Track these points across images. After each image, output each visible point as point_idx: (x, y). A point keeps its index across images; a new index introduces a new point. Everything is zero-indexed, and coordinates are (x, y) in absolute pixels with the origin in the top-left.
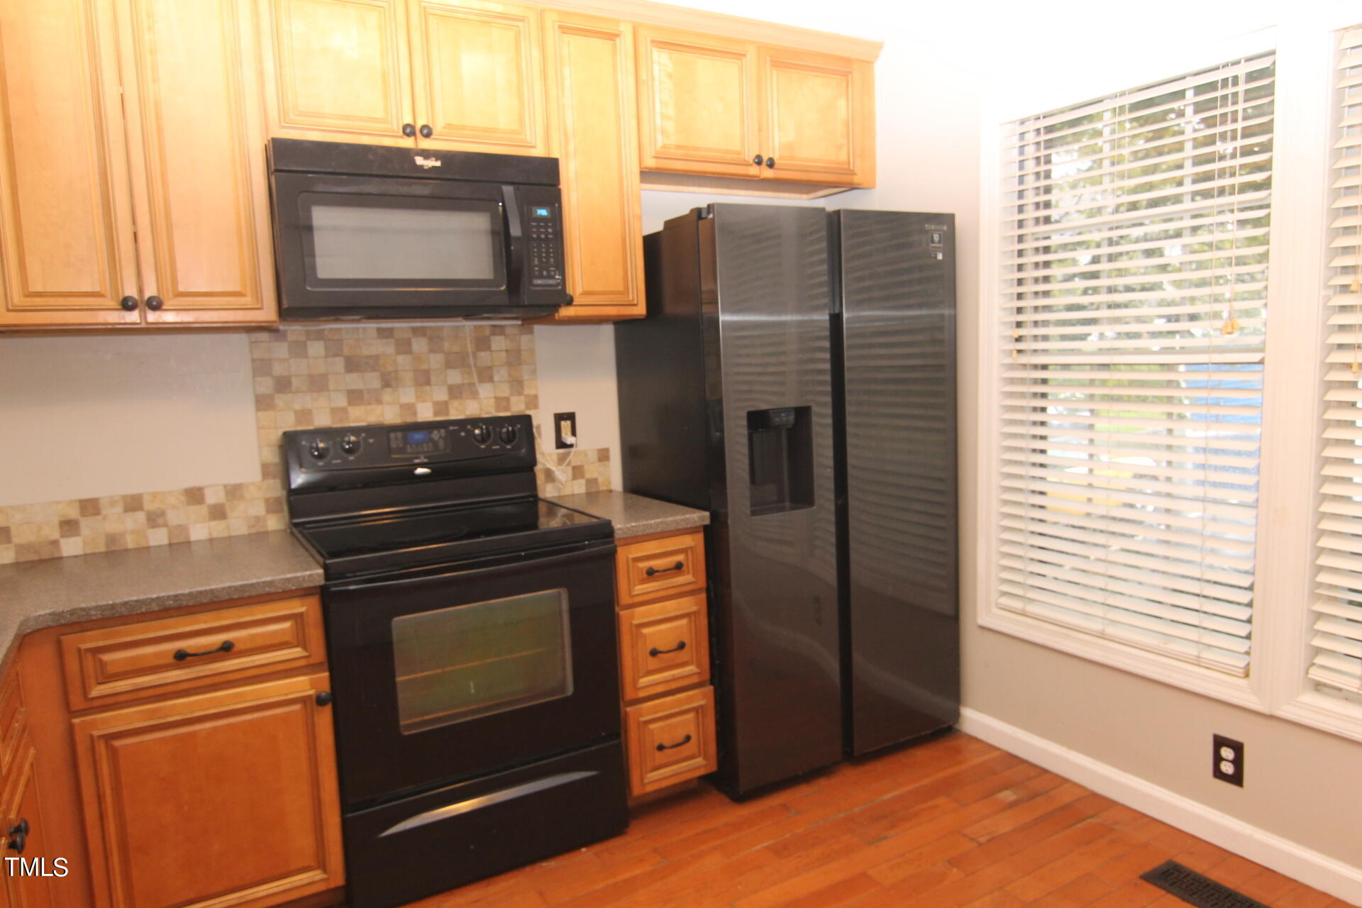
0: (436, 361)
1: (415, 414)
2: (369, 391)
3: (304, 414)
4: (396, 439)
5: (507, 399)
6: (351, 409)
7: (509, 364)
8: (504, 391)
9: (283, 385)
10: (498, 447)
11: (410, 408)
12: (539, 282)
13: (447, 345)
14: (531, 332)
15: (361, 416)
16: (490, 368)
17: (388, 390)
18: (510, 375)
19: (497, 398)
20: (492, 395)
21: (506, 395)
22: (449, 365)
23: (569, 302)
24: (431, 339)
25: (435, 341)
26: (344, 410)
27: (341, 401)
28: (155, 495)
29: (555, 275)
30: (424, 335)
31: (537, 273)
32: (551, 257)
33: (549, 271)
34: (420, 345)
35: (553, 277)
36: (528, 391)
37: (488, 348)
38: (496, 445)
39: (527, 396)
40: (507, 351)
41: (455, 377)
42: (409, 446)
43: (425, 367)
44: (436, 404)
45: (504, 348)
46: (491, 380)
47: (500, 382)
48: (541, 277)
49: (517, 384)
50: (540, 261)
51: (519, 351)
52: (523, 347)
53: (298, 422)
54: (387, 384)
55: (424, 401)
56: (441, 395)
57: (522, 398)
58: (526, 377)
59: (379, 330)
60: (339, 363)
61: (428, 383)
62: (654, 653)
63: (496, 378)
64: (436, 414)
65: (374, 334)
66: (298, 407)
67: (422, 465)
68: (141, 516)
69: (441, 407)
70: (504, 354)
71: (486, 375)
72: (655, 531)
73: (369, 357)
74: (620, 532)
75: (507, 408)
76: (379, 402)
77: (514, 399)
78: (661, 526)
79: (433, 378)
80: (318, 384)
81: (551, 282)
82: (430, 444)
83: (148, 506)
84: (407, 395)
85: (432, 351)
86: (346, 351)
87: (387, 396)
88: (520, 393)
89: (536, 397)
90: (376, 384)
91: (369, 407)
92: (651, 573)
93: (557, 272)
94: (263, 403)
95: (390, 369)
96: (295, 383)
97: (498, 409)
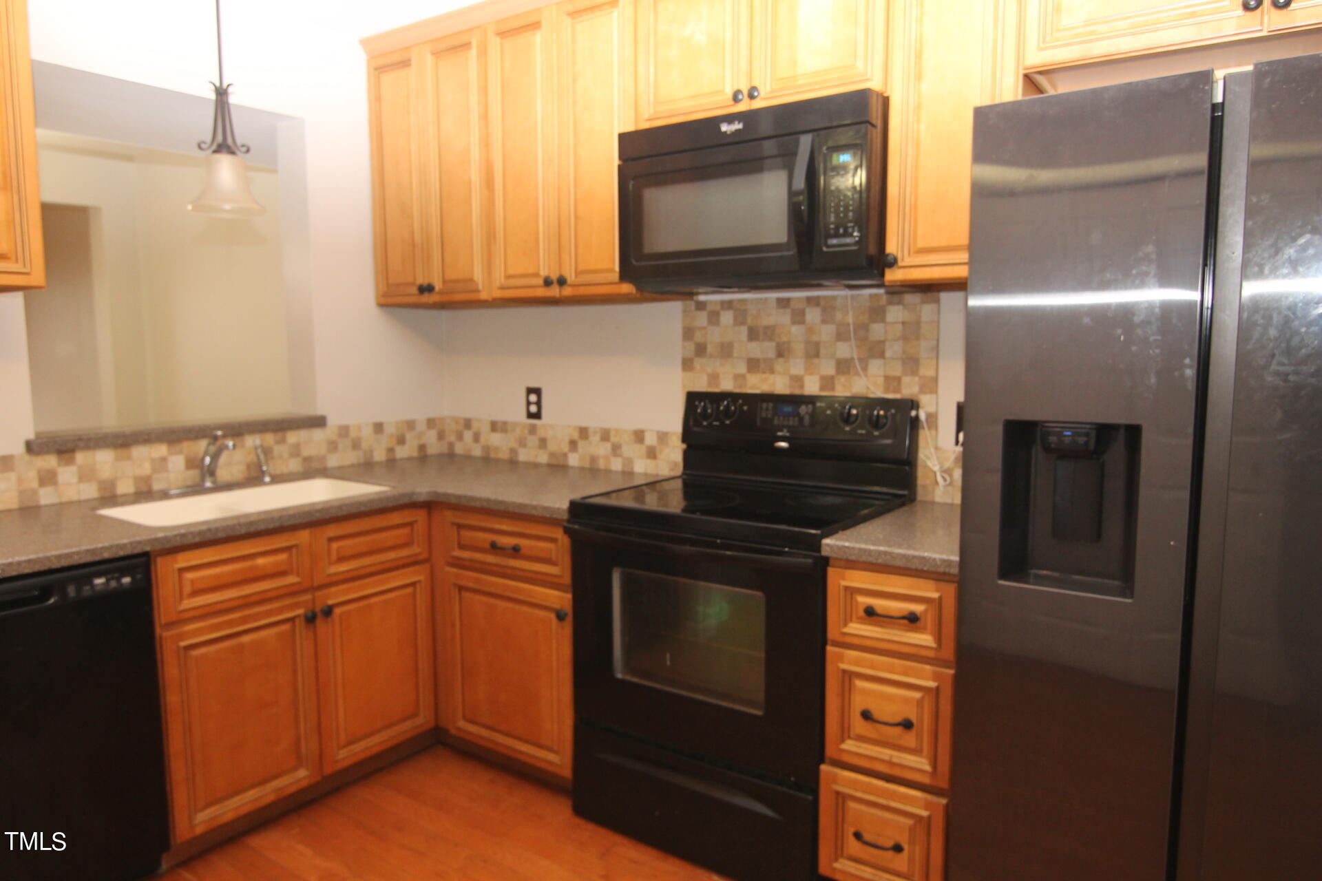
0: (826, 333)
1: (802, 386)
2: (765, 360)
3: (714, 377)
4: (767, 409)
5: (899, 380)
6: (748, 376)
7: (904, 338)
8: (896, 370)
9: (701, 350)
10: (863, 432)
11: (798, 380)
12: (834, 241)
13: (839, 316)
14: (938, 301)
15: (756, 384)
16: (883, 342)
17: (781, 360)
18: (904, 352)
19: (887, 378)
20: (882, 373)
21: (897, 373)
22: (841, 336)
23: (893, 263)
24: (824, 310)
25: (828, 309)
26: (743, 377)
27: (742, 369)
28: (617, 431)
29: (853, 232)
30: (818, 304)
31: (832, 232)
32: (849, 211)
33: (846, 229)
34: (813, 315)
35: (851, 235)
36: (926, 371)
37: (883, 320)
38: (862, 429)
39: (921, 377)
40: (903, 323)
41: (845, 350)
42: (776, 418)
43: (815, 338)
44: (823, 378)
45: (900, 320)
46: (882, 355)
47: (893, 359)
48: (837, 235)
49: (911, 363)
50: (837, 216)
51: (918, 323)
52: (924, 319)
53: (709, 384)
54: (780, 354)
55: (811, 374)
56: (828, 368)
57: (917, 379)
58: (923, 355)
59: (779, 301)
60: (744, 330)
61: (817, 355)
62: (866, 715)
63: (888, 354)
64: (822, 388)
65: (774, 304)
66: (710, 371)
67: (783, 439)
68: (608, 446)
69: (828, 382)
70: (900, 327)
71: (876, 350)
72: (875, 561)
73: (767, 327)
74: (828, 549)
75: (897, 390)
76: (772, 371)
77: (906, 380)
78: (883, 556)
79: (823, 352)
80: (726, 351)
81: (848, 240)
82: (796, 419)
83: (613, 439)
84: (797, 366)
85: (824, 322)
86: (749, 321)
87: (779, 365)
88: (914, 372)
89: (935, 380)
90: (771, 354)
91: (764, 376)
92: (870, 612)
93: (856, 228)
94: (687, 364)
95: (784, 339)
96: (710, 349)
97: (887, 390)
